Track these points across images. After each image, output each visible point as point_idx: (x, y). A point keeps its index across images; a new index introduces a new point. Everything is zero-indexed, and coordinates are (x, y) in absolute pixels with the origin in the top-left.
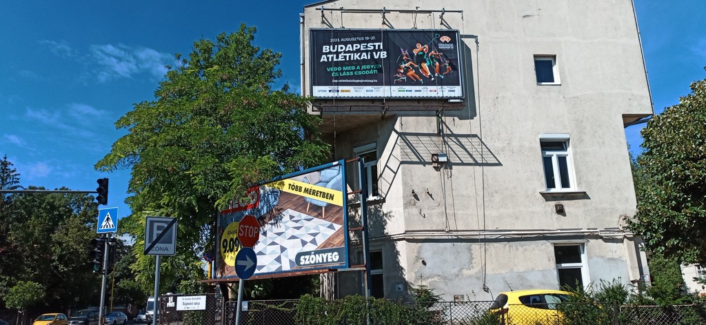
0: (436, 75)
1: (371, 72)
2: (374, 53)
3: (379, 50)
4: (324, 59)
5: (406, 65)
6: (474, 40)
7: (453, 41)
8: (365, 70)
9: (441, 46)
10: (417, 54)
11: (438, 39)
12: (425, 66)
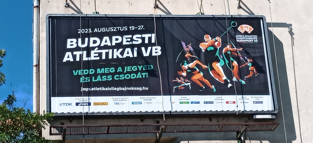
0: (234, 79)
1: (139, 76)
2: (143, 49)
3: (150, 44)
4: (68, 57)
5: (191, 65)
6: (287, 29)
7: (257, 32)
8: (130, 73)
9: (240, 39)
10: (206, 50)
11: (236, 29)
12: (218, 66)
